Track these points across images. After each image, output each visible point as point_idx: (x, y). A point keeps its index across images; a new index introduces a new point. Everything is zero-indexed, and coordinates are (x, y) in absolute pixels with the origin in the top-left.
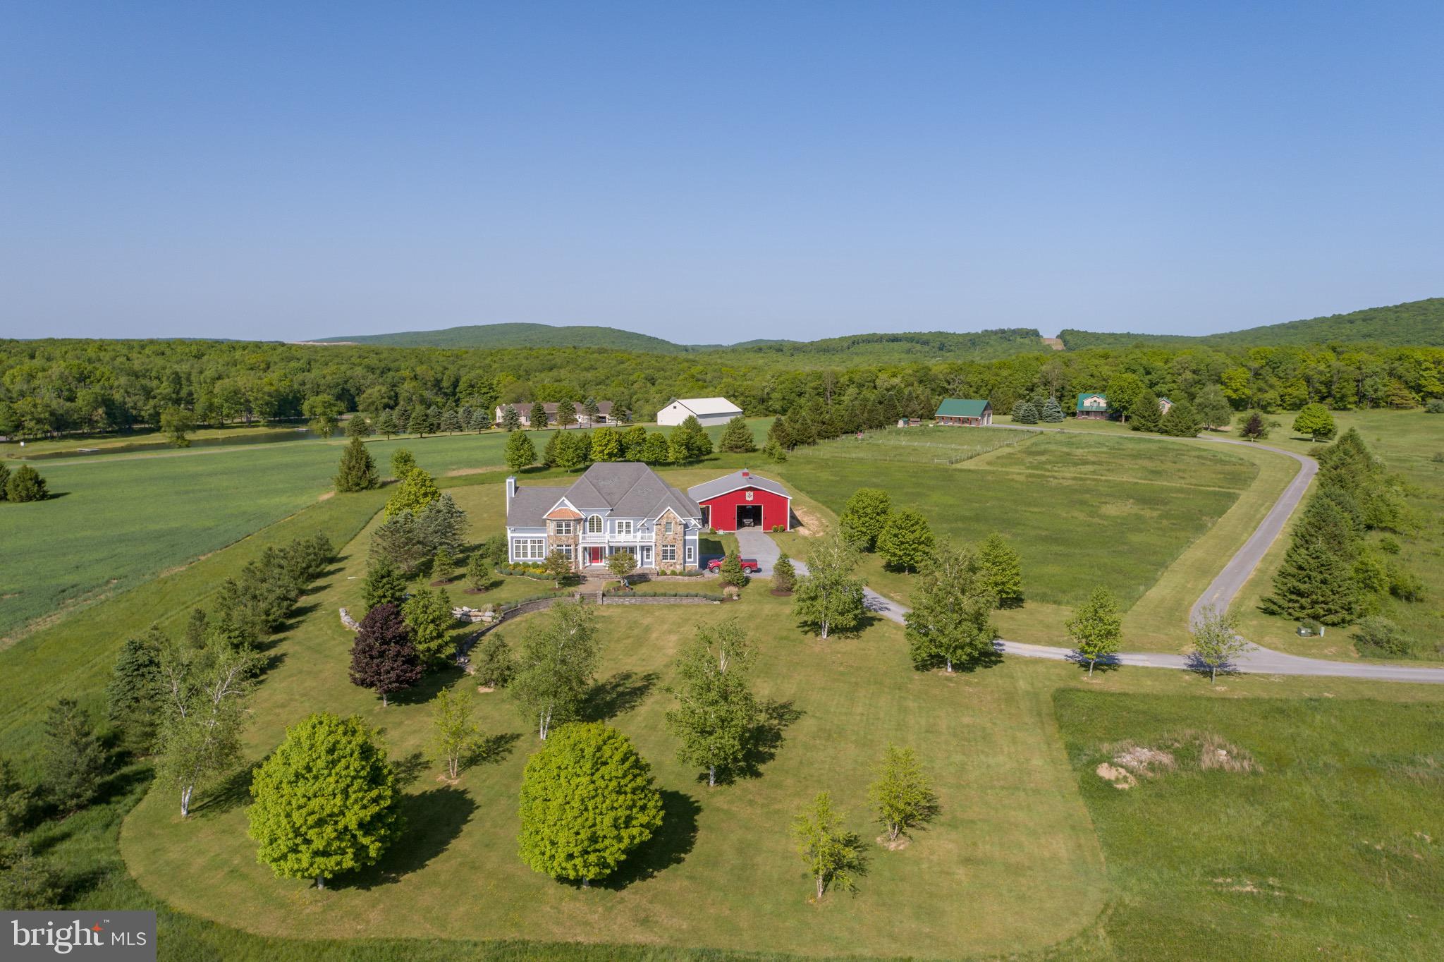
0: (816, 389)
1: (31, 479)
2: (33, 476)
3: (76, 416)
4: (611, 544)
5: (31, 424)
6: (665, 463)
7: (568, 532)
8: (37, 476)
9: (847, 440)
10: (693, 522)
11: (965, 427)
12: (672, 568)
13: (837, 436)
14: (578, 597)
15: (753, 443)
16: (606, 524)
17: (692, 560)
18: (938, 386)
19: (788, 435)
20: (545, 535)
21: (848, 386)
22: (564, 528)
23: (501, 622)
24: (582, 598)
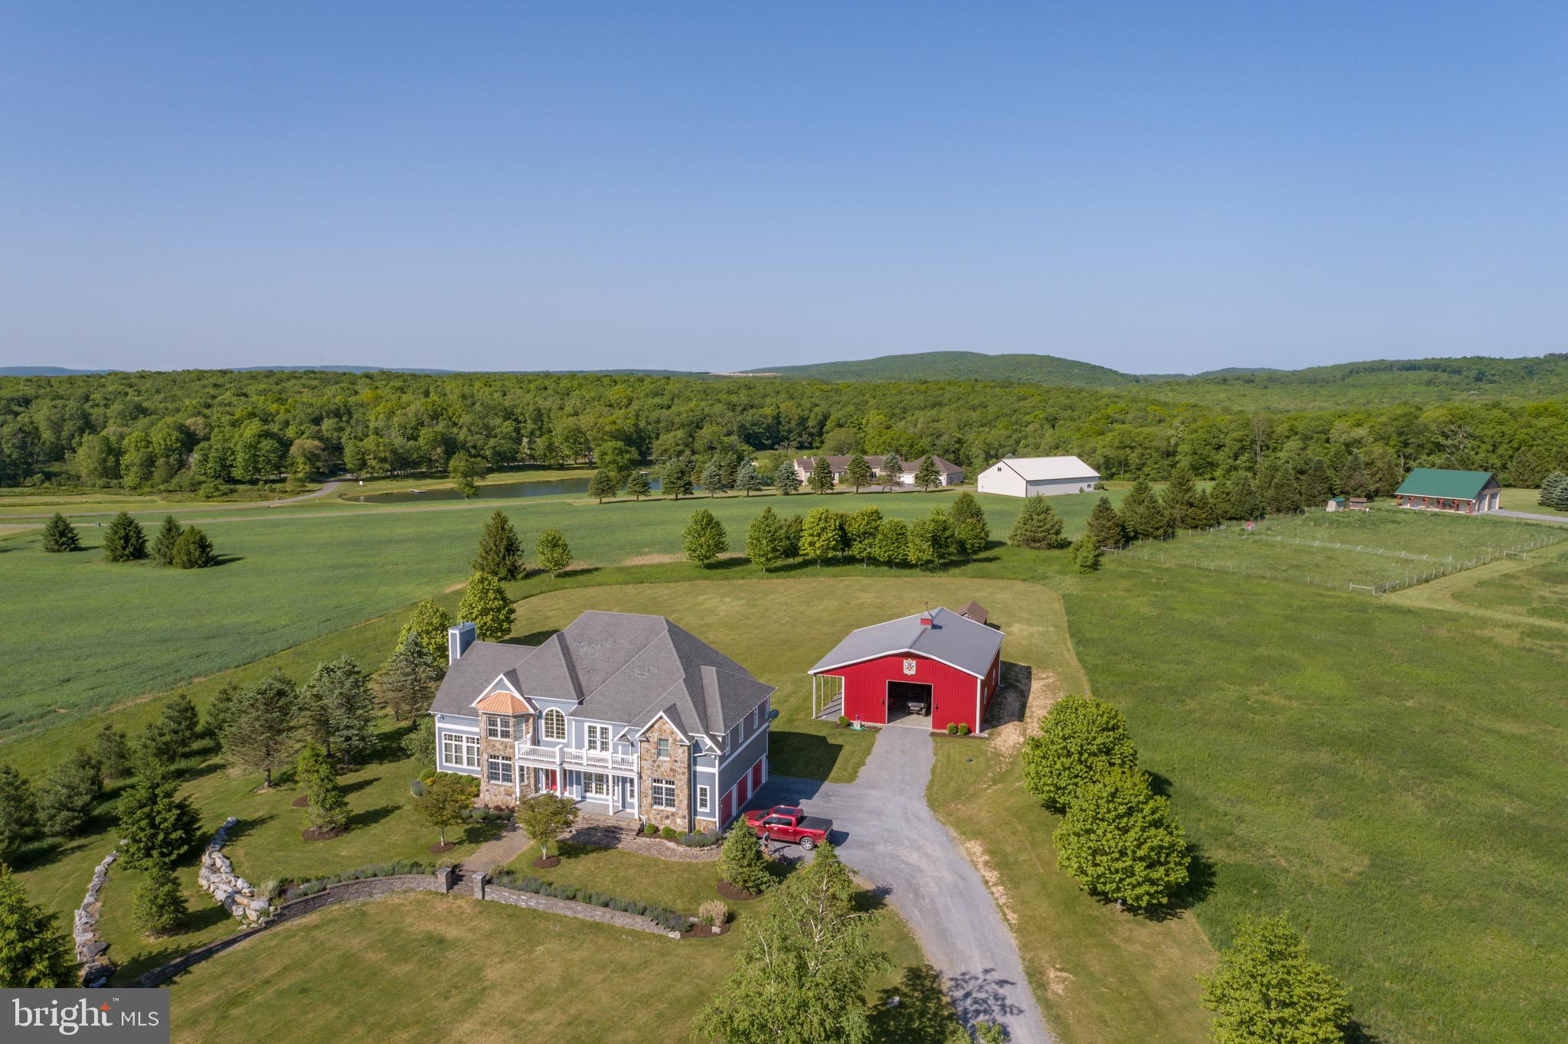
0: (1241, 441)
1: (194, 543)
2: (198, 537)
3: (415, 456)
4: (567, 767)
5: (374, 463)
6: (905, 564)
7: (505, 734)
8: (203, 539)
9: (1228, 533)
10: (709, 743)
11: (1445, 516)
12: (668, 822)
13: (1210, 526)
14: (442, 878)
15: (1063, 536)
16: (571, 726)
17: (707, 810)
18: (1428, 441)
19: (1117, 525)
20: (477, 730)
21: (1288, 437)
22: (499, 728)
23: (270, 924)
24: (455, 877)
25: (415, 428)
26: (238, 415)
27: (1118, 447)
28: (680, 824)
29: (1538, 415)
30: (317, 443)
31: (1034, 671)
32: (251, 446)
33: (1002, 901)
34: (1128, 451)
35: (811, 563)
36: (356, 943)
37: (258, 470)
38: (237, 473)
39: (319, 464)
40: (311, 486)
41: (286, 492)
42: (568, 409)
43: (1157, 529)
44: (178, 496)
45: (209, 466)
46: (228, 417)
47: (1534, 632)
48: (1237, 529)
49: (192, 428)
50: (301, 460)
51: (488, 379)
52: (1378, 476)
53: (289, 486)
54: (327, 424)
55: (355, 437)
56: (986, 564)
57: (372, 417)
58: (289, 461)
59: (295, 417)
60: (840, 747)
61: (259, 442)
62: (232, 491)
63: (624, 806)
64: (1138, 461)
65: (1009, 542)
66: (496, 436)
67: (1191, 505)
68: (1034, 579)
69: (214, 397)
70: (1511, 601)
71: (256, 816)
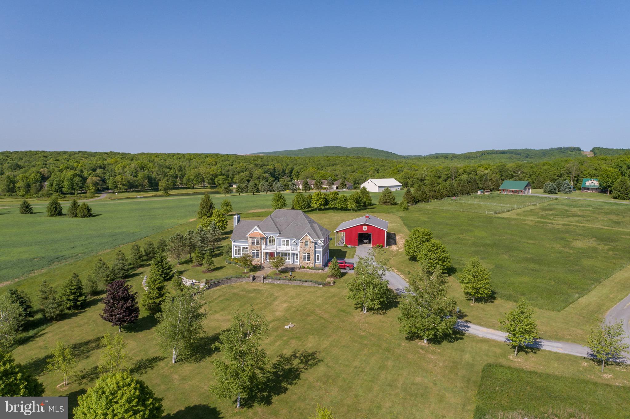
0: (447, 175)
2: (86, 207)
3: (137, 184)
4: (278, 251)
5: (121, 186)
6: (347, 209)
7: (257, 244)
8: (88, 207)
9: (447, 200)
10: (320, 242)
11: (514, 195)
12: (308, 265)
13: (442, 198)
14: (251, 278)
15: (395, 201)
16: (277, 241)
17: (319, 261)
18: (509, 174)
19: (413, 197)
20: (248, 245)
21: (463, 174)
22: (256, 242)
23: (208, 289)
24: (254, 279)
25: (136, 172)
26: (61, 167)
27: (404, 178)
28: (312, 265)
29: (544, 165)
30: (98, 178)
31: (396, 234)
32: (70, 179)
33: (403, 277)
34: (408, 179)
35: (316, 210)
36: (235, 291)
37: (73, 189)
38: (65, 190)
39: (99, 186)
40: (97, 195)
41: (87, 197)
42: (192, 166)
43: (425, 199)
44: (43, 199)
45: (53, 187)
46: (57, 168)
47: (538, 222)
48: (450, 199)
49: (43, 173)
50: (91, 185)
51: (157, 155)
52: (494, 183)
53: (88, 195)
54: (99, 171)
55: (111, 176)
56: (373, 209)
57: (116, 169)
58: (86, 185)
59: (85, 169)
60: (346, 251)
61: (74, 178)
62: (65, 197)
63: (294, 262)
64: (411, 183)
65: (377, 204)
66: (167, 176)
67: (435, 192)
68: (389, 213)
69: (46, 161)
70: (533, 215)
71: (182, 270)
